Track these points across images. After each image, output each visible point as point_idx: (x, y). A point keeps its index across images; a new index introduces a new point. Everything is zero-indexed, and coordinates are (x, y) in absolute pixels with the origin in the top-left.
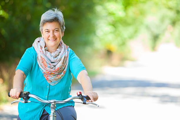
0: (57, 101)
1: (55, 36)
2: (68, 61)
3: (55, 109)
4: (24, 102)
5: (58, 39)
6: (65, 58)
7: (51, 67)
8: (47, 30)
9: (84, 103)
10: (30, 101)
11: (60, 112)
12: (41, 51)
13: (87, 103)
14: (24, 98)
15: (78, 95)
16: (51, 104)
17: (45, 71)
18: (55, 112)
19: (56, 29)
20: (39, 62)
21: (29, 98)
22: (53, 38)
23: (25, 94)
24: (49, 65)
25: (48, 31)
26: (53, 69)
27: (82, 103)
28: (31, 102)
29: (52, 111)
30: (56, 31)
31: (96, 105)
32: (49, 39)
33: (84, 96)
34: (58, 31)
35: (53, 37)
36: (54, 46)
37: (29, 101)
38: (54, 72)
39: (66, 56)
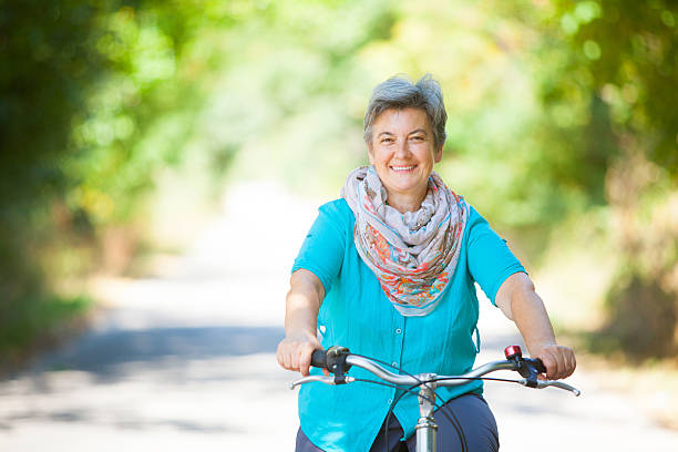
0: (439, 377)
1: (412, 155)
2: (460, 240)
3: (433, 404)
4: (331, 379)
5: (422, 166)
6: (448, 231)
7: (402, 259)
8: (387, 133)
9: (532, 384)
10: (352, 379)
11: (452, 413)
12: (369, 205)
13: (540, 382)
14: (330, 370)
15: (510, 358)
16: (422, 386)
17: (379, 272)
19: (415, 132)
20: (362, 246)
21: (347, 367)
22: (404, 162)
23: (334, 356)
24: (396, 254)
25: (389, 140)
26: (410, 265)
27: (522, 383)
28: (356, 380)
29: (425, 411)
30: (417, 138)
31: (570, 389)
32: (391, 164)
33: (529, 361)
35: (405, 158)
36: (407, 189)
37: (349, 379)
39: (453, 224)
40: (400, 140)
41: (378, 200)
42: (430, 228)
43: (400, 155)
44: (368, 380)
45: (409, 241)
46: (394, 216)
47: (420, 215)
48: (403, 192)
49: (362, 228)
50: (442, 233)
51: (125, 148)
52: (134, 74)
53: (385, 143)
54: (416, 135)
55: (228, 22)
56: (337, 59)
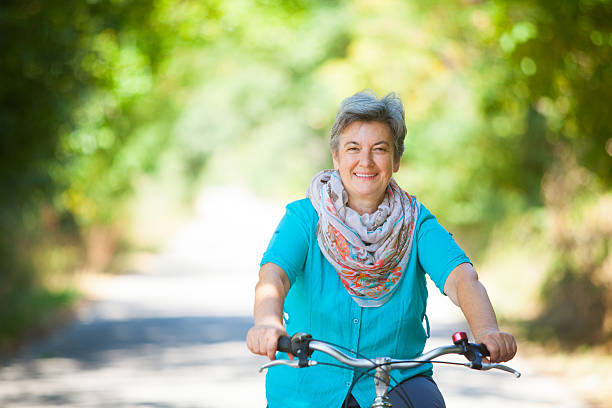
0: (393, 360)
1: (374, 163)
3: (388, 385)
4: (296, 363)
5: (383, 174)
7: (360, 257)
8: (354, 143)
9: (477, 367)
10: (314, 363)
11: (405, 393)
12: (331, 206)
13: (484, 365)
14: (295, 355)
15: (457, 343)
16: (378, 369)
17: (339, 268)
18: (388, 393)
19: (379, 143)
20: (324, 244)
21: (310, 352)
22: (367, 170)
23: (298, 341)
24: (354, 252)
25: (355, 149)
27: (469, 366)
28: (318, 363)
29: (381, 392)
30: (380, 149)
31: (512, 371)
32: (354, 171)
33: (474, 346)
34: (385, 150)
35: (368, 167)
36: (368, 194)
37: (312, 362)
38: (367, 273)
39: (407, 223)
40: (365, 149)
41: (340, 203)
42: (386, 228)
43: (365, 163)
44: (328, 363)
45: (367, 240)
46: (353, 218)
47: (377, 216)
48: (364, 196)
49: (324, 228)
50: (396, 232)
51: (107, 157)
52: (115, 90)
53: (351, 151)
54: (379, 146)
55: (200, 42)
56: (298, 75)
